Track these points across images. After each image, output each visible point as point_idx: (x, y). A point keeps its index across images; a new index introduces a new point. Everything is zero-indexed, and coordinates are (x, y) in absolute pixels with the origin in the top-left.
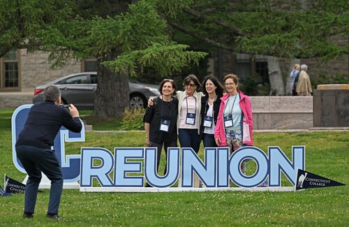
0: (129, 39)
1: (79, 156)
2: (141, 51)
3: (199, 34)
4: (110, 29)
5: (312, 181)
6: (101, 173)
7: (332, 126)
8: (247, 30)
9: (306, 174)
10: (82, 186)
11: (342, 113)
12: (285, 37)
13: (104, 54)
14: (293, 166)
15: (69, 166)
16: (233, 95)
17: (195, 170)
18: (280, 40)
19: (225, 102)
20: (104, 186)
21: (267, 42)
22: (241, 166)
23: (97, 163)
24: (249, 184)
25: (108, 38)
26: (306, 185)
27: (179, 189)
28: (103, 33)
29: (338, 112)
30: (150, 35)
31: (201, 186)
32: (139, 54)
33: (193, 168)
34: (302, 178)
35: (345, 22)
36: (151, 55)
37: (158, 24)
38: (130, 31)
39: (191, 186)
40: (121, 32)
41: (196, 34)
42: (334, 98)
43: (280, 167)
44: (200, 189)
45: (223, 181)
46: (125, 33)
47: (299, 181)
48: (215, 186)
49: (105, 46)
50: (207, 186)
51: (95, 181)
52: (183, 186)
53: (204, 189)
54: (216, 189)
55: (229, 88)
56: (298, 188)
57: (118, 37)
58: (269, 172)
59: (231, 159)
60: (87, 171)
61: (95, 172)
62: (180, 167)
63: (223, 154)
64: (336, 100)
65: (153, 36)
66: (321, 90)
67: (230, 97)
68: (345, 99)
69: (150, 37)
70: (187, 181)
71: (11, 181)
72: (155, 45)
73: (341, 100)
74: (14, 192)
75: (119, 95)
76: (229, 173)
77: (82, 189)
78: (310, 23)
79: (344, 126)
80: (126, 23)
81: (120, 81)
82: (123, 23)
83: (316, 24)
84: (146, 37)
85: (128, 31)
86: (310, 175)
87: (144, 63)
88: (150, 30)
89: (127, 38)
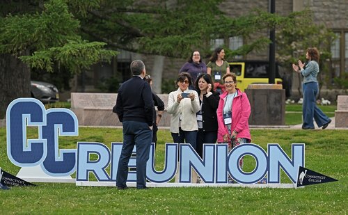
0: (44, 38)
1: (75, 150)
2: (59, 48)
3: (97, 34)
4: (25, 27)
5: (311, 178)
6: (97, 167)
7: (264, 125)
8: (148, 31)
9: (306, 171)
10: (78, 180)
11: (273, 112)
12: (187, 38)
13: (18, 50)
14: (292, 163)
15: (62, 160)
16: (232, 93)
17: (194, 167)
18: (182, 42)
19: (224, 99)
20: (100, 180)
21: (171, 43)
22: (240, 163)
23: (93, 157)
24: (248, 181)
25: (23, 35)
26: (306, 182)
27: (177, 184)
28: (18, 31)
29: (269, 111)
30: (63, 34)
31: (198, 182)
32: (56, 51)
33: (191, 164)
34: (303, 175)
35: (242, 25)
36: (70, 51)
37: (72, 24)
38: (45, 29)
39: (189, 182)
40: (37, 30)
41: (94, 34)
42: (266, 97)
43: (279, 164)
44: (198, 185)
45: (222, 177)
46: (40, 32)
47: (300, 178)
48: (213, 182)
49: (20, 43)
50: (206, 182)
51: (92, 176)
52: (180, 182)
53: (202, 184)
54: (215, 185)
55: (228, 86)
56: (299, 185)
57: (33, 35)
58: (268, 169)
59: (230, 155)
60: (83, 165)
61: (91, 166)
62: (178, 163)
63: (222, 150)
64: (268, 99)
65: (66, 35)
66: (253, 90)
67: (229, 95)
68: (275, 99)
69: (63, 36)
70: (185, 177)
71: (5, 174)
72: (71, 42)
73: (272, 100)
74: (9, 185)
75: (22, 91)
76: (227, 169)
77: (78, 183)
78: (209, 26)
79: (275, 124)
80: (40, 22)
81: (23, 77)
82: (39, 21)
83: (214, 27)
84: (60, 35)
85: (43, 29)
86: (310, 172)
87: (62, 59)
88: (64, 29)
89: (42, 36)
